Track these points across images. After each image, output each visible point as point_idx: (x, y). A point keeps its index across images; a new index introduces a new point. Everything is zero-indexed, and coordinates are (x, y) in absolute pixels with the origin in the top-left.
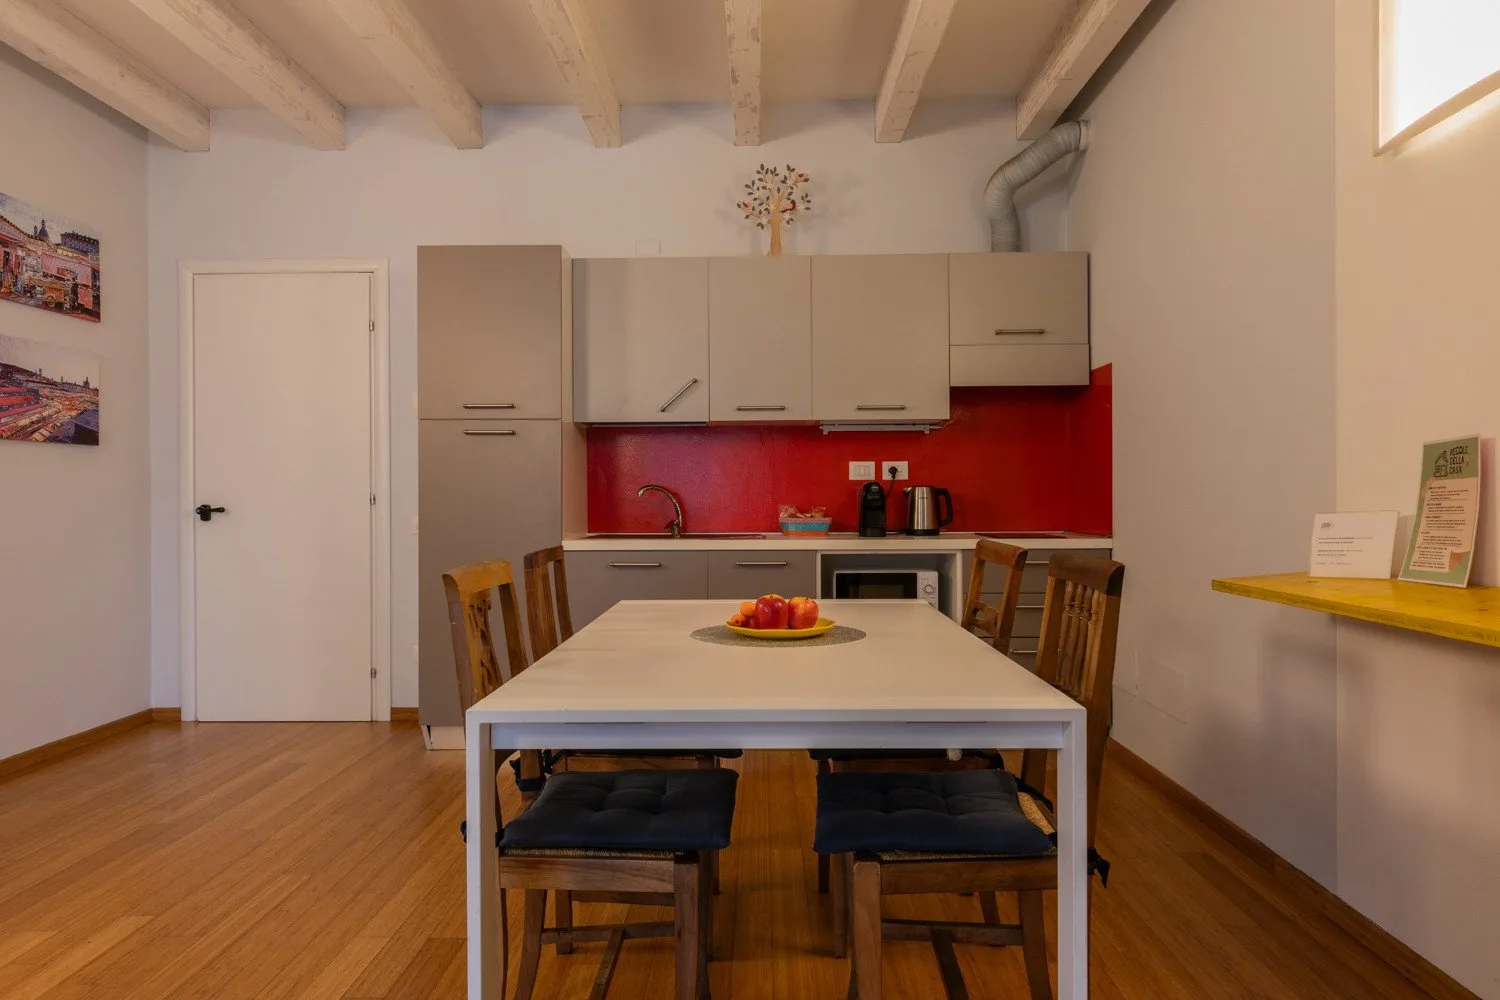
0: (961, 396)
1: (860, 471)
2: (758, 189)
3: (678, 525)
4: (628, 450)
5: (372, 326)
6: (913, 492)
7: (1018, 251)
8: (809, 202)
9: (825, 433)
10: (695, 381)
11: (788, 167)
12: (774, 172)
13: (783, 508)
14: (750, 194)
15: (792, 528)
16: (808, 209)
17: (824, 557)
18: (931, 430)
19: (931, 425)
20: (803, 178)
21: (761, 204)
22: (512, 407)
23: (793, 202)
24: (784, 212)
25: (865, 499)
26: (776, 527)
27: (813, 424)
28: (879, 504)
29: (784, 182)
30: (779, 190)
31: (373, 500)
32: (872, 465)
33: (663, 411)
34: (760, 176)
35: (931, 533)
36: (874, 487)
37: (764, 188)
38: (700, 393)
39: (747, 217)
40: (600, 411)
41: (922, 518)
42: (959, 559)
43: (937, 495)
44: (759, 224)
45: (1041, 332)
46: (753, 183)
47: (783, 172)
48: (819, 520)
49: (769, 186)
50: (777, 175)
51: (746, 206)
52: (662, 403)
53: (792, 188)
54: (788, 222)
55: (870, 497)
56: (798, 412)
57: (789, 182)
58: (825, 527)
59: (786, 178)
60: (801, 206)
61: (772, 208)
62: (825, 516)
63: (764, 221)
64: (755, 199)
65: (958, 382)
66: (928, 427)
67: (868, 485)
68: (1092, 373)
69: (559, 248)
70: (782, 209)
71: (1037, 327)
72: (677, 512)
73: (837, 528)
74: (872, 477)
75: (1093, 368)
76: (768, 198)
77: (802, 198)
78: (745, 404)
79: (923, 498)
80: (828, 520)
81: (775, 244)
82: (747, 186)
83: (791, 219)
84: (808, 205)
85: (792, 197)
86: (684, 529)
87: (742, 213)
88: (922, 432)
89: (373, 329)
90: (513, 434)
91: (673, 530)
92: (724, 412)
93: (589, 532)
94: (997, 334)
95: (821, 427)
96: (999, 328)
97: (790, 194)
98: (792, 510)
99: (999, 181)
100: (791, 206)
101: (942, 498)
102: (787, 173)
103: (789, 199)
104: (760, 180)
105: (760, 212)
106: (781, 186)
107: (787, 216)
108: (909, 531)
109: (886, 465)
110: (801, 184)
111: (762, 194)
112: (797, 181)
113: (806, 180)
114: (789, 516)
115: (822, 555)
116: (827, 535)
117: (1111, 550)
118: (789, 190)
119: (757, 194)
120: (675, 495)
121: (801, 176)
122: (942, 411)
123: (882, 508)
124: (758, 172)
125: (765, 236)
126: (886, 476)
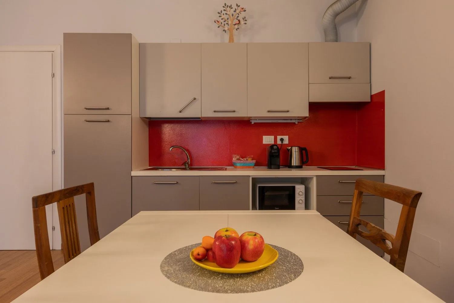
0: (314, 107)
1: (268, 140)
2: (223, 14)
3: (188, 163)
4: (167, 130)
5: (53, 76)
6: (291, 149)
7: (337, 42)
8: (246, 20)
9: (253, 123)
10: (195, 99)
11: (237, 5)
12: (231, 7)
13: (234, 156)
14: (220, 16)
15: (238, 165)
16: (245, 24)
17: (253, 179)
18: (298, 122)
19: (298, 120)
20: (243, 10)
21: (225, 21)
22: (108, 109)
23: (239, 21)
24: (235, 25)
25: (271, 152)
26: (231, 164)
27: (247, 119)
28: (277, 154)
29: (235, 11)
30: (233, 15)
31: (53, 152)
32: (273, 137)
33: (180, 112)
34: (225, 9)
35: (299, 167)
36: (275, 147)
37: (226, 14)
38: (197, 104)
39: (219, 27)
40: (153, 112)
41: (295, 160)
42: (315, 179)
43: (302, 150)
44: (224, 30)
45: (350, 78)
46: (221, 12)
47: (234, 7)
48: (251, 161)
49: (228, 13)
50: (232, 8)
51: (218, 22)
52: (180, 108)
53: (238, 14)
54: (237, 30)
55: (273, 151)
56: (242, 113)
57: (238, 12)
58: (253, 164)
59: (236, 9)
60: (242, 22)
61: (230, 23)
62: (253, 160)
63: (226, 29)
64: (222, 19)
65: (313, 100)
66: (297, 121)
67: (272, 146)
68: (372, 97)
69: (130, 35)
70: (234, 24)
71: (349, 76)
72: (188, 158)
73: (258, 164)
74: (273, 143)
75: (372, 94)
76: (228, 19)
77: (243, 19)
78: (217, 109)
79: (296, 152)
80: (254, 161)
81: (231, 39)
82: (219, 13)
83: (238, 28)
84: (245, 22)
85: (238, 18)
86: (191, 165)
87: (217, 25)
88: (294, 123)
89: (54, 77)
90: (108, 121)
91: (186, 166)
92: (208, 114)
93: (149, 166)
94: (330, 78)
95: (251, 121)
96: (330, 76)
97: (238, 17)
98: (238, 157)
99: (330, 11)
100: (238, 22)
101: (304, 152)
102: (236, 8)
103: (237, 19)
104: (224, 10)
105: (224, 25)
106: (234, 13)
107: (236, 27)
108: (289, 166)
109: (279, 137)
110: (243, 13)
111: (226, 17)
112: (241, 11)
113: (245, 11)
114: (237, 160)
115: (252, 178)
116: (253, 168)
117: (384, 175)
118: (237, 15)
119: (223, 17)
120: (188, 150)
121: (242, 9)
122: (305, 113)
123: (278, 156)
124: (224, 7)
125: (227, 37)
126: (279, 142)
